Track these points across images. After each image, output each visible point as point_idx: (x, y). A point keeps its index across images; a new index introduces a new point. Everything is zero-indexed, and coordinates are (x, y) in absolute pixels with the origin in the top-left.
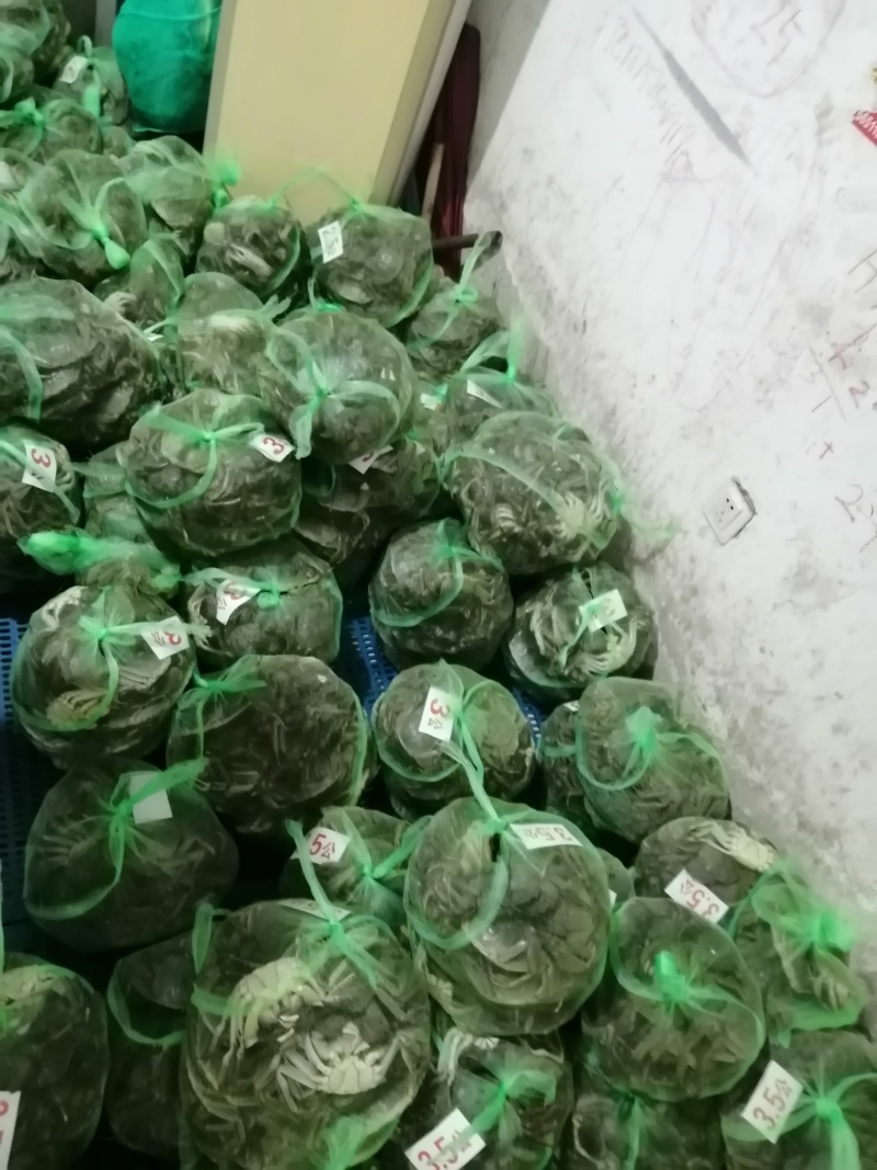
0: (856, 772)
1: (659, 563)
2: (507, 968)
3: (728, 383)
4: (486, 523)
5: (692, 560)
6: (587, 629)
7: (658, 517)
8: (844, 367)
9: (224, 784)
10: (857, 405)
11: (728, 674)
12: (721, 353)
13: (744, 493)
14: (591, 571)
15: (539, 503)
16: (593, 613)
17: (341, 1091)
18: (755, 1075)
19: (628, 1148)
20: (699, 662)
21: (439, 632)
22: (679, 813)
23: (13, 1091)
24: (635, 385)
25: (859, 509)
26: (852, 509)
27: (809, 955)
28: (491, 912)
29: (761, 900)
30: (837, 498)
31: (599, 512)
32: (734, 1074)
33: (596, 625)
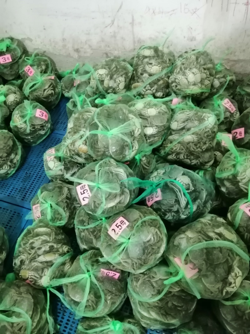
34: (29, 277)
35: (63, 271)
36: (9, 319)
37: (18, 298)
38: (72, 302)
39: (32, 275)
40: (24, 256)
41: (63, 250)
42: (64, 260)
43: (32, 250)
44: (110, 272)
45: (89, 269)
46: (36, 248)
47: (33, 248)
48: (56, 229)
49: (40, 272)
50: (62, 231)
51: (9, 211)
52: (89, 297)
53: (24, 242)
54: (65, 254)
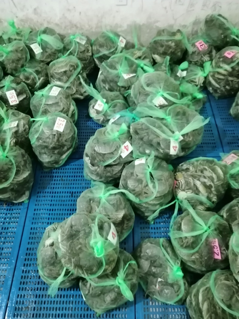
19: (31, 73)
27: (18, 34)
29: (5, 37)
32: (26, 49)
34: (179, 181)
35: (196, 206)
36: (149, 181)
37: (163, 181)
38: (179, 225)
39: (181, 182)
40: (193, 169)
41: (213, 197)
42: (206, 203)
43: (200, 172)
44: (219, 249)
45: (211, 227)
46: (203, 175)
47: (202, 172)
48: (226, 183)
49: (187, 188)
50: (226, 188)
51: (213, 138)
52: (190, 237)
53: (202, 162)
54: (210, 200)
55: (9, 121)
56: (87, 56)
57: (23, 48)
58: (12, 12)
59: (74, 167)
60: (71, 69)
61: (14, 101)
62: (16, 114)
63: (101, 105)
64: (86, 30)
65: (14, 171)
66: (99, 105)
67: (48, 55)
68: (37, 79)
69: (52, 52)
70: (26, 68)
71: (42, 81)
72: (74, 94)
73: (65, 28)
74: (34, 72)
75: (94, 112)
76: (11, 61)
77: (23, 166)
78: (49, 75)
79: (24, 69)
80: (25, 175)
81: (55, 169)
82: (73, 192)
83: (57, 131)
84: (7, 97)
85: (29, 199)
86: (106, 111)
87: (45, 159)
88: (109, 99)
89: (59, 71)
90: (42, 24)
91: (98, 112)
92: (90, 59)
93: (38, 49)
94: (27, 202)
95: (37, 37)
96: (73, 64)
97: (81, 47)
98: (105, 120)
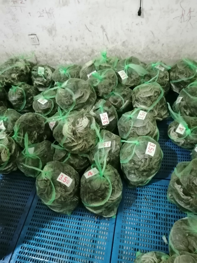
0: (84, 41)
1: (38, 59)
2: (82, 95)
3: (10, 26)
4: (13, 79)
5: (40, 52)
6: (43, 75)
7: (30, 55)
8: (16, 2)
9: (34, 138)
10: (24, 4)
11: (62, 56)
12: (4, 24)
13: (32, 35)
14: (33, 69)
15: (15, 68)
16: (40, 72)
17: (87, 125)
18: (119, 76)
19: (119, 96)
20: (58, 61)
21: (30, 99)
22: (79, 73)
23: (60, 173)
24: (3, 46)
25: (42, 14)
26: (41, 15)
27: (107, 62)
28: (73, 93)
29: (97, 65)
30: (39, 17)
31: (22, 60)
32: (116, 76)
33: (43, 73)
55: (103, 141)
56: (165, 81)
57: (114, 75)
58: (104, 45)
59: (157, 187)
60: (156, 95)
61: (106, 122)
62: (109, 135)
63: (183, 129)
64: (165, 59)
65: (111, 191)
66: (180, 128)
67: (132, 81)
68: (124, 101)
69: (136, 79)
70: (115, 92)
71: (127, 103)
72: (156, 116)
73: (146, 56)
74: (121, 96)
75: (175, 135)
76: (103, 86)
77: (116, 186)
78: (134, 99)
79: (113, 93)
80: (119, 195)
81: (139, 187)
82: (157, 214)
83: (149, 155)
84: (100, 119)
85: (117, 215)
86: (188, 135)
87: (133, 178)
88: (191, 125)
89: (145, 97)
90: (126, 54)
91: (180, 136)
92: (168, 84)
93: (124, 75)
94: (115, 217)
95: (124, 65)
96: (158, 91)
97: (161, 74)
98: (186, 143)
